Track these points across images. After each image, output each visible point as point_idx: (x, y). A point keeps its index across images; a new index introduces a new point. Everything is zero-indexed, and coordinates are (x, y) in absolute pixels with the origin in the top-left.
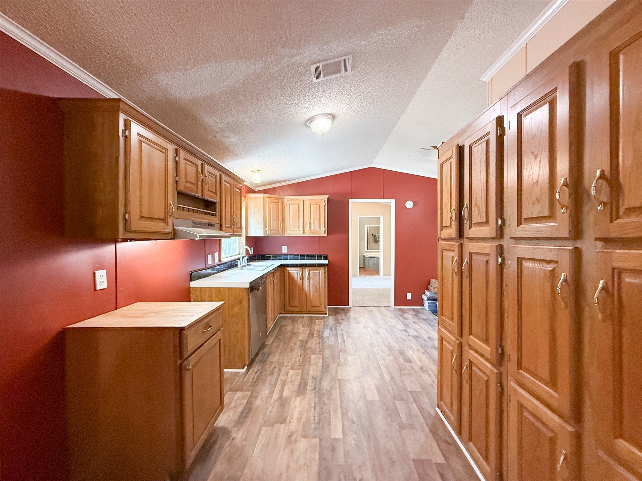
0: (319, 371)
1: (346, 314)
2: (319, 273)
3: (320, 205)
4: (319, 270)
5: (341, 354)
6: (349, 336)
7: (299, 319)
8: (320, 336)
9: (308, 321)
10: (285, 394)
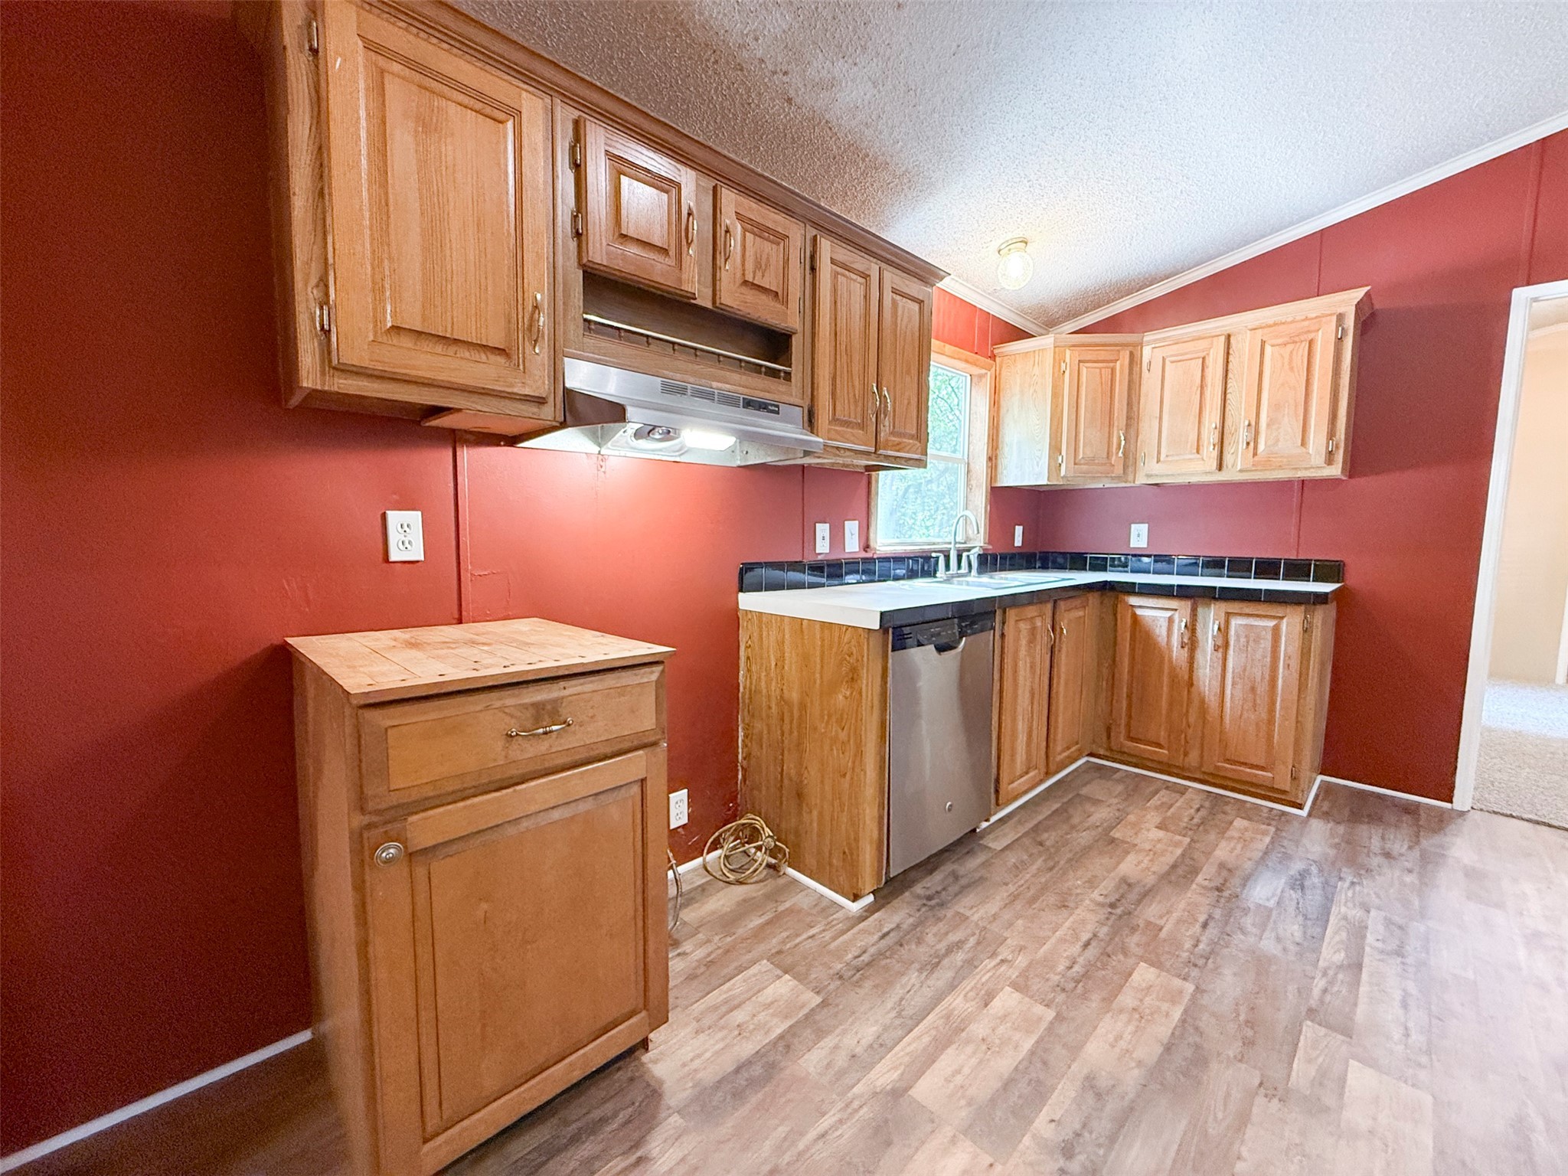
0: (1140, 1064)
1: (1418, 837)
2: (1276, 630)
3: (1311, 343)
4: (1274, 617)
5: (1309, 1030)
6: (1399, 952)
7: (1162, 793)
8: (1226, 894)
9: (1198, 810)
10: (925, 1089)
